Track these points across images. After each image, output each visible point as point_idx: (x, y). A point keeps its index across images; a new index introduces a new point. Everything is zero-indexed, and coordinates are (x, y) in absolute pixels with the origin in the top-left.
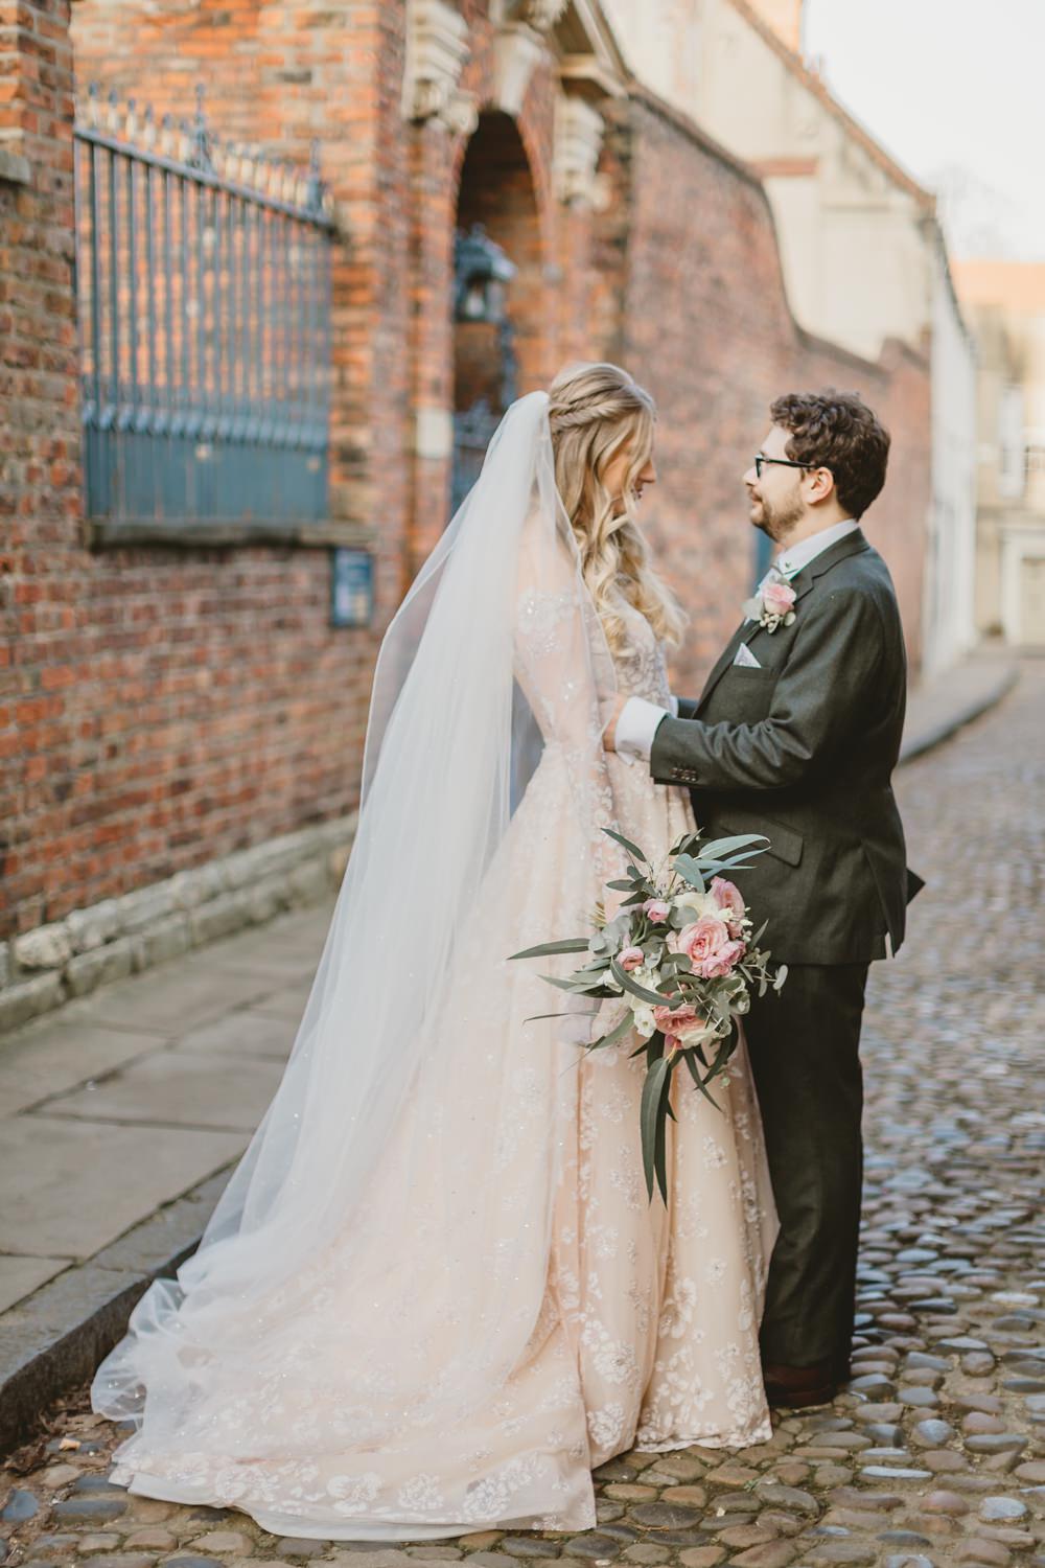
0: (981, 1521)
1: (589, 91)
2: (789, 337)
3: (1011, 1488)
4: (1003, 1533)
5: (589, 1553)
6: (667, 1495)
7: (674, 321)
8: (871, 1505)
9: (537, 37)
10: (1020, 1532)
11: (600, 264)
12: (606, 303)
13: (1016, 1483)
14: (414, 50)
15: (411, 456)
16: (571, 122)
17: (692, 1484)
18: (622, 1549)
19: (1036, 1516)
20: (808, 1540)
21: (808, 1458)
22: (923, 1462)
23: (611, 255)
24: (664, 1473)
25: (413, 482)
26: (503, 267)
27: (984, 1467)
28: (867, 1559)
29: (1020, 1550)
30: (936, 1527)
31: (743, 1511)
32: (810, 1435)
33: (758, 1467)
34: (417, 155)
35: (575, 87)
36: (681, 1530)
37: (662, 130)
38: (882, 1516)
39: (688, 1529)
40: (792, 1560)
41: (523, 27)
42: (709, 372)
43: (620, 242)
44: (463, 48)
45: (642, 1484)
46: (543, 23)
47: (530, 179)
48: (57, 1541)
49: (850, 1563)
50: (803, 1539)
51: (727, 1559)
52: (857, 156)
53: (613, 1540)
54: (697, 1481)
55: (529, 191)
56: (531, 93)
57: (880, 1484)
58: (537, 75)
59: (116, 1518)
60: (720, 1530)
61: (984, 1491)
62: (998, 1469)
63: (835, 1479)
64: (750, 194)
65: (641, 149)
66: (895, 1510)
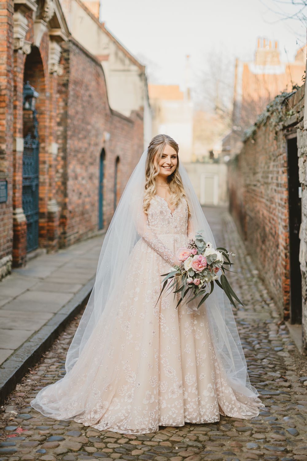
0: (247, 449)
1: (58, 39)
2: (108, 112)
3: (252, 440)
4: (254, 452)
5: (146, 459)
6: (161, 444)
7: (79, 108)
8: (217, 445)
9: (46, 24)
10: (259, 451)
11: (59, 92)
12: (62, 104)
13: (253, 439)
14: (15, 29)
15: (15, 151)
16: (53, 49)
17: (166, 441)
18: (154, 458)
19: (261, 447)
20: (203, 454)
21: (195, 434)
22: (226, 435)
23: (63, 89)
24: (158, 438)
25: (15, 159)
26: (36, 94)
27: (243, 436)
28: (221, 459)
29: (260, 456)
30: (236, 450)
31: (183, 448)
32: (193, 428)
33: (182, 436)
34: (15, 61)
35: (54, 38)
36: (168, 453)
37: (77, 51)
38: (220, 448)
39: (169, 453)
40: (201, 460)
41: (42, 21)
42: (88, 124)
43: (66, 85)
44: (27, 28)
45: (153, 441)
46: (48, 20)
47: (42, 66)
48: (2, 459)
49: (217, 460)
50: (202, 454)
51: (183, 460)
52: (121, 54)
53: (151, 455)
54: (168, 440)
55: (42, 70)
56: (43, 41)
57: (217, 440)
58: (45, 34)
59: (15, 453)
60: (179, 452)
61: (246, 441)
62: (247, 436)
63: (205, 439)
64: (98, 68)
65: (71, 56)
66: (223, 446)
